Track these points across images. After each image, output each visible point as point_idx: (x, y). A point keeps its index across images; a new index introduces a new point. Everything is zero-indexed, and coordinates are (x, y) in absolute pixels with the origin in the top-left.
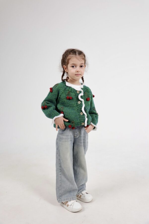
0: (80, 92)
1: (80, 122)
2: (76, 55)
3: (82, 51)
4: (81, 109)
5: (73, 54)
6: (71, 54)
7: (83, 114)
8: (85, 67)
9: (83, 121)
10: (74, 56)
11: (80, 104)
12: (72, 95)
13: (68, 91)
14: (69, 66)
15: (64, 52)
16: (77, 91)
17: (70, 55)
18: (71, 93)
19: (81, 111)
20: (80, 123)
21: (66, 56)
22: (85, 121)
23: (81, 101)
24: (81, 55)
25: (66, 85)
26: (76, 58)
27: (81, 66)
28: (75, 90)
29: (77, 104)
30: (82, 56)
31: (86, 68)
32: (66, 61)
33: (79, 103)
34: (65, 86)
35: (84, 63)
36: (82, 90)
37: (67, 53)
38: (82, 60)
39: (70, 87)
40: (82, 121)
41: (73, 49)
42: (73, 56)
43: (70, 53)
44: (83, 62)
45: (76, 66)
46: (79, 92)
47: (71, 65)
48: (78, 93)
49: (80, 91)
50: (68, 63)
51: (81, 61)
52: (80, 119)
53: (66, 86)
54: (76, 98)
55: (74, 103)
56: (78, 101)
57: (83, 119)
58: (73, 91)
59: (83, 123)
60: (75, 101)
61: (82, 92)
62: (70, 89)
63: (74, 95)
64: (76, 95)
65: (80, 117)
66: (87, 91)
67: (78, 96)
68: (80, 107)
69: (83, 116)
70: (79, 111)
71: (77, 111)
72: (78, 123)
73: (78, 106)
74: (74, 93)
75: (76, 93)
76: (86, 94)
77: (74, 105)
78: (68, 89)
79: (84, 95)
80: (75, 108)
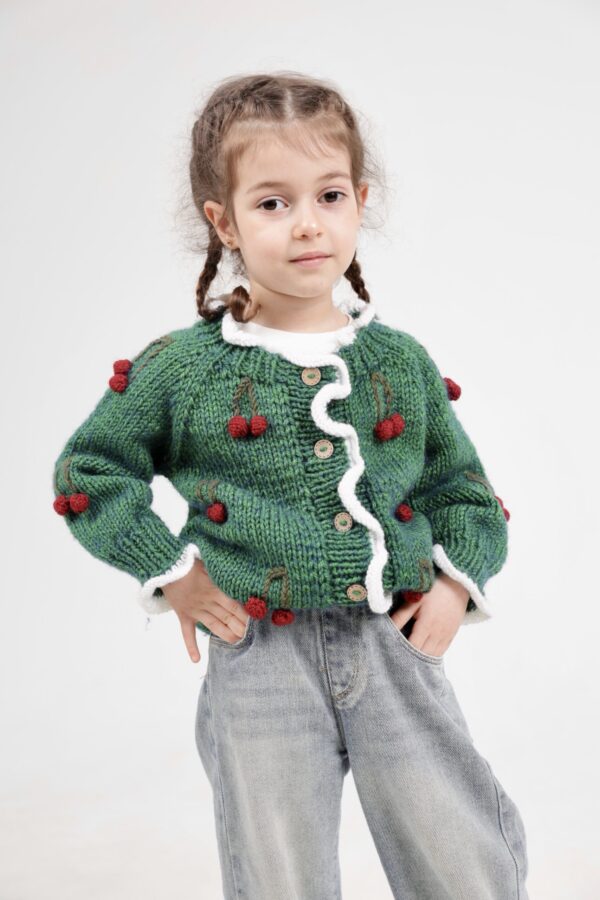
0: (327, 374)
1: (334, 577)
2: (279, 115)
4: (337, 490)
5: (257, 116)
6: (246, 118)
7: (355, 524)
8: (363, 195)
9: (357, 574)
10: (265, 125)
11: (333, 456)
12: (271, 403)
13: (241, 376)
14: (242, 200)
16: (300, 369)
17: (238, 125)
18: (261, 391)
19: (337, 506)
20: (333, 585)
21: (211, 135)
22: (365, 574)
23: (336, 441)
24: (321, 114)
25: (220, 341)
26: (284, 138)
27: (329, 197)
28: (290, 363)
29: (305, 459)
32: (221, 167)
33: (322, 450)
34: (214, 348)
35: (345, 170)
38: (331, 150)
39: (249, 349)
40: (349, 576)
42: (259, 132)
43: (237, 112)
44: (340, 163)
45: (289, 201)
46: (318, 375)
47: (250, 191)
48: (309, 382)
49: (321, 369)
52: (330, 561)
53: (228, 345)
54: (297, 423)
55: (286, 456)
56: (310, 444)
57: (355, 561)
58: (272, 372)
59: (352, 584)
60: (294, 445)
61: (336, 374)
62: (256, 362)
63: (285, 404)
64: (300, 400)
65: (330, 541)
66: (395, 363)
67: (311, 403)
68: (331, 476)
69: (352, 536)
70: (322, 507)
71: (312, 508)
72: (316, 586)
73: (313, 475)
74: (279, 389)
75: (293, 387)
76: (379, 389)
77: (288, 475)
78: (238, 360)
79: (366, 393)
80: (292, 495)
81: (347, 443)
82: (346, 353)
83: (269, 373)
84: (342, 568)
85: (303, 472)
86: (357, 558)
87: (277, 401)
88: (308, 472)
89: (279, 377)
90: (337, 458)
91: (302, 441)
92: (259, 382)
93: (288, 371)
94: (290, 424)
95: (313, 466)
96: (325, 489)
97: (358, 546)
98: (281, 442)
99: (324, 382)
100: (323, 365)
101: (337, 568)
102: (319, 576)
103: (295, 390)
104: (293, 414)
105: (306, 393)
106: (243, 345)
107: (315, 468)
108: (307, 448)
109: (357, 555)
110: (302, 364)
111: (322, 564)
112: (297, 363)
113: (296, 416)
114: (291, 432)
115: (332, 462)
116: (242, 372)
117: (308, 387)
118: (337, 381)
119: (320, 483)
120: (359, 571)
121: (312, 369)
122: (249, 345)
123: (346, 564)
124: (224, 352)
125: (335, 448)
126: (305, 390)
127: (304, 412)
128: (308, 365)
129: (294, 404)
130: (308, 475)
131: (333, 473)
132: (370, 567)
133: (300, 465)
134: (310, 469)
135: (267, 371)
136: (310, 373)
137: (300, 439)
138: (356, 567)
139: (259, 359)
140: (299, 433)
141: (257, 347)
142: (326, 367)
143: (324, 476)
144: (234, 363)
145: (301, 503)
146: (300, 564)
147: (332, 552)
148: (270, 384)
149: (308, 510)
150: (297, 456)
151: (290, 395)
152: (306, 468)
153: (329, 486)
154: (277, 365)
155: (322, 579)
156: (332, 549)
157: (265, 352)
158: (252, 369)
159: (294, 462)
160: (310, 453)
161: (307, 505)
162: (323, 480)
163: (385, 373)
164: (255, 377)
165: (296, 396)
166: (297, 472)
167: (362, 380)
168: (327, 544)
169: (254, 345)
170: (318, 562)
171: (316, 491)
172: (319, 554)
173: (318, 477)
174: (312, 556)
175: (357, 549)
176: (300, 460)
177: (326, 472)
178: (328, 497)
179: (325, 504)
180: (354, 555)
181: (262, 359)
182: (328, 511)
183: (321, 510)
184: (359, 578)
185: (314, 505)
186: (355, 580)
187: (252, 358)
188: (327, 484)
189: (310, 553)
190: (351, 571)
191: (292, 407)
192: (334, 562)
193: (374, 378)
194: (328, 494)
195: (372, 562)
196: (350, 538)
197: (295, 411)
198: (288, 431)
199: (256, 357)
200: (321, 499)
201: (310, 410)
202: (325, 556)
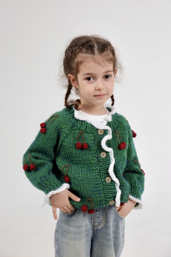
0: (105, 132)
1: (106, 198)
2: (93, 53)
4: (108, 169)
6: (83, 53)
7: (112, 181)
9: (113, 197)
10: (89, 56)
11: (106, 157)
12: (89, 139)
13: (80, 129)
14: (81, 77)
16: (98, 129)
17: (80, 54)
18: (86, 135)
19: (108, 175)
20: (105, 201)
22: (115, 197)
23: (107, 153)
24: (105, 52)
25: (74, 117)
26: (95, 61)
27: (107, 77)
28: (94, 127)
29: (98, 158)
30: (108, 56)
32: (74, 66)
33: (103, 155)
34: (72, 119)
35: (112, 69)
36: (108, 128)
37: (74, 49)
38: (108, 64)
39: (82, 121)
40: (110, 198)
46: (103, 132)
47: (83, 75)
48: (100, 133)
49: (104, 130)
52: (104, 194)
53: (76, 119)
54: (96, 146)
55: (93, 156)
56: (99, 153)
57: (112, 193)
58: (89, 129)
59: (111, 200)
60: (95, 153)
61: (108, 132)
62: (84, 126)
63: (93, 140)
64: (97, 139)
65: (104, 187)
66: (121, 127)
67: (101, 141)
68: (105, 164)
69: (111, 185)
70: (102, 174)
71: (99, 174)
72: (101, 202)
73: (100, 163)
74: (91, 135)
75: (95, 135)
76: (118, 135)
77: (93, 162)
78: (79, 124)
79: (114, 137)
80: (93, 168)
81: (110, 154)
82: (109, 124)
83: (88, 130)
84: (108, 195)
85: (97, 162)
86: (112, 192)
87: (90, 139)
88: (98, 162)
89: (91, 131)
90: (107, 158)
91: (97, 152)
92: (85, 132)
93: (94, 130)
94: (94, 146)
95: (100, 160)
96: (103, 168)
97: (112, 188)
98: (91, 152)
99: (105, 134)
100: (105, 129)
101: (107, 195)
102: (102, 199)
103: (96, 136)
104: (95, 143)
105: (99, 137)
107: (101, 161)
108: (99, 154)
109: (112, 191)
110: (99, 128)
111: (103, 195)
112: (97, 128)
113: (96, 144)
114: (94, 149)
115: (105, 159)
117: (100, 135)
118: (108, 134)
119: (102, 166)
120: (113, 196)
121: (101, 130)
122: (82, 120)
123: (109, 194)
124: (75, 121)
125: (107, 155)
126: (99, 136)
127: (98, 143)
128: (100, 129)
130: (98, 163)
131: (106, 163)
132: (117, 195)
133: (97, 159)
134: (99, 161)
135: (88, 129)
136: (101, 131)
137: (97, 151)
139: (85, 125)
140: (96, 149)
141: (85, 121)
142: (106, 130)
143: (103, 164)
144: (78, 125)
145: (96, 171)
146: (97, 196)
147: (105, 191)
148: (88, 133)
149: (98, 174)
150: (96, 157)
151: (94, 137)
152: (98, 161)
153: (105, 167)
154: (91, 127)
155: (103, 199)
156: (105, 190)
157: (87, 123)
158: (83, 128)
159: (95, 158)
160: (99, 156)
161: (98, 172)
162: (103, 165)
163: (118, 130)
164: (84, 130)
165: (96, 137)
166: (95, 161)
167: (113, 132)
168: (103, 188)
169: (84, 120)
170: (101, 194)
171: (101, 168)
172: (102, 192)
173: (101, 164)
174: (100, 193)
175: (112, 189)
176: (97, 158)
177: (104, 162)
178: (104, 171)
179: (103, 173)
180: (111, 191)
181: (86, 125)
182: (104, 176)
183: (102, 175)
184: (113, 199)
185: (100, 173)
186: (112, 199)
187: (83, 124)
188: (104, 167)
189: (99, 192)
190: (111, 196)
191: (95, 141)
192: (106, 194)
193: (116, 132)
194: (104, 170)
195: (117, 194)
196: (110, 185)
197: (96, 142)
198: (94, 148)
199: (84, 124)
200: (102, 171)
201: (101, 142)
202: (103, 192)
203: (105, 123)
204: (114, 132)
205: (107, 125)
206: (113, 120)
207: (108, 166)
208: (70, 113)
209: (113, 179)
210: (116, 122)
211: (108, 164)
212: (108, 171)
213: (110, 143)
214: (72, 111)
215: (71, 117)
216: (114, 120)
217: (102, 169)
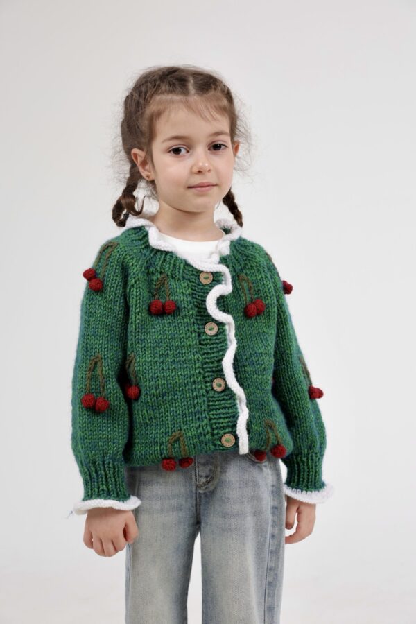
0: (217, 278)
1: (213, 429)
2: (185, 92)
3: (215, 75)
4: (221, 360)
5: (171, 92)
6: (163, 93)
7: (227, 388)
8: (236, 149)
10: (176, 97)
11: (216, 335)
12: (179, 292)
13: (161, 273)
14: (159, 146)
15: (130, 84)
16: (199, 272)
17: (158, 98)
18: (174, 284)
19: (219, 372)
20: (213, 435)
21: (138, 103)
22: (235, 426)
23: (220, 325)
24: (212, 93)
25: (148, 246)
26: (189, 107)
27: (216, 147)
28: (192, 266)
29: (199, 335)
30: (218, 99)
31: (240, 153)
32: (144, 125)
33: (210, 330)
34: (144, 251)
35: (227, 129)
36: (223, 268)
37: (143, 89)
38: (218, 117)
39: (167, 253)
40: (223, 428)
41: (172, 68)
42: (172, 102)
43: (157, 89)
44: (224, 125)
45: (189, 148)
46: (211, 278)
47: (164, 141)
48: (204, 282)
49: (212, 273)
50: (151, 136)
51: (215, 119)
52: (210, 419)
54: (196, 309)
55: (188, 330)
56: (202, 324)
57: (227, 418)
58: (181, 271)
59: (225, 433)
60: (194, 323)
61: (223, 278)
62: (170, 263)
63: (189, 294)
64: (197, 293)
65: (211, 403)
66: (251, 266)
67: (206, 297)
68: (215, 350)
69: (225, 397)
70: (208, 372)
71: (202, 371)
72: (203, 437)
73: (204, 347)
74: (186, 284)
75: (193, 284)
76: (245, 285)
77: (188, 343)
78: (159, 261)
79: (237, 288)
80: (190, 357)
81: (227, 327)
82: (224, 260)
83: (179, 272)
84: (219, 423)
85: (198, 343)
86: (228, 415)
87: (184, 291)
88: (200, 344)
89: (184, 275)
90: (220, 337)
91: (199, 322)
92: (173, 278)
93: (191, 272)
94: (192, 309)
95: (204, 340)
96: (211, 358)
97: (228, 405)
98: (185, 320)
99: (214, 283)
100: (215, 271)
101: (215, 423)
102: (204, 430)
103: (195, 286)
104: (194, 302)
105: (202, 289)
106: (162, 249)
107: (205, 342)
108: (201, 327)
109: (229, 413)
110: (201, 269)
111: (205, 422)
112: (197, 267)
113: (196, 304)
114: (192, 315)
115: (216, 339)
116: (162, 270)
117: (204, 285)
118: (223, 282)
119: (208, 353)
120: (230, 424)
121: (207, 273)
122: (166, 249)
123: (221, 421)
124: (152, 255)
125: (219, 329)
126: (201, 287)
127: (200, 302)
128: (205, 270)
129: (194, 296)
130: (200, 346)
131: (216, 347)
132: (238, 422)
133: (197, 338)
134: (202, 342)
135: (177, 270)
136: (206, 275)
137: (197, 320)
138: (228, 422)
139: (172, 262)
140: (197, 316)
141: (171, 252)
142: (217, 273)
143: (211, 349)
144: (157, 263)
145: (195, 365)
146: (191, 426)
147: (212, 412)
148: (179, 279)
149: (200, 373)
150: (195, 331)
151: (192, 289)
152: (200, 341)
153: (214, 357)
154: (184, 267)
155: (206, 431)
156: (212, 410)
157: (177, 257)
158: (168, 268)
159: (193, 335)
160: (202, 330)
161: (199, 367)
162: (209, 351)
163: (246, 274)
164: (169, 274)
165: (195, 290)
166: (194, 342)
167: (233, 278)
168: (209, 406)
169: (170, 250)
170: (202, 421)
171: (205, 358)
172: (204, 415)
173: (207, 348)
174: (199, 418)
175: (229, 408)
176: (197, 334)
177: (212, 346)
178: (212, 365)
179: (209, 370)
180: (227, 413)
181: (174, 261)
182: (211, 376)
183: (207, 374)
184: (230, 429)
185: (203, 369)
186: (227, 430)
187: (168, 260)
188: (212, 355)
189: (197, 417)
190: (224, 424)
191: (193, 298)
192: (214, 419)
193: (240, 278)
194: (212, 363)
195: (239, 418)
196: (224, 400)
197: (195, 300)
198: (191, 313)
199: (171, 260)
200: (207, 365)
201: (205, 301)
202: (207, 416)
203: (216, 258)
204: (235, 279)
205: (220, 263)
206: (233, 252)
207: (221, 353)
208: (141, 237)
209: (230, 386)
210: (239, 256)
211: (221, 350)
212: (221, 365)
213: (227, 304)
214: (144, 234)
215: (143, 246)
216: (235, 252)
217: (207, 360)
